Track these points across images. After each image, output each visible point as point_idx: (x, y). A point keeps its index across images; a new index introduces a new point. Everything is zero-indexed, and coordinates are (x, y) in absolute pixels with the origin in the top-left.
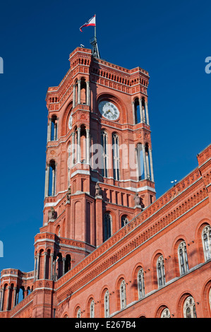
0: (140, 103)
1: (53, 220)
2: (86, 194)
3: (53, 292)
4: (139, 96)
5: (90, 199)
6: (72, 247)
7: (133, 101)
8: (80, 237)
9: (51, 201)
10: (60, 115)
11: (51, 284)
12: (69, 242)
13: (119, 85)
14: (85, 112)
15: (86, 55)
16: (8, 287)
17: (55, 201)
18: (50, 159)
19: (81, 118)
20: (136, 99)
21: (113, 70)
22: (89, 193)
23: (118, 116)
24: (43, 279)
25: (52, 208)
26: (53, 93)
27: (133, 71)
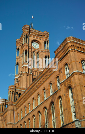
0: (46, 43)
1: (17, 82)
2: (26, 73)
3: (14, 105)
4: (46, 40)
5: (28, 74)
6: (21, 90)
7: (44, 42)
8: (24, 87)
9: (17, 76)
10: (20, 48)
11: (13, 102)
12: (21, 88)
13: (39, 37)
14: (27, 46)
15: (28, 27)
16: (2, 105)
17: (18, 76)
18: (17, 62)
19: (26, 48)
20: (45, 41)
21: (37, 32)
22: (28, 72)
23: (39, 47)
24: (11, 101)
25: (17, 78)
26: (18, 41)
27: (44, 32)
